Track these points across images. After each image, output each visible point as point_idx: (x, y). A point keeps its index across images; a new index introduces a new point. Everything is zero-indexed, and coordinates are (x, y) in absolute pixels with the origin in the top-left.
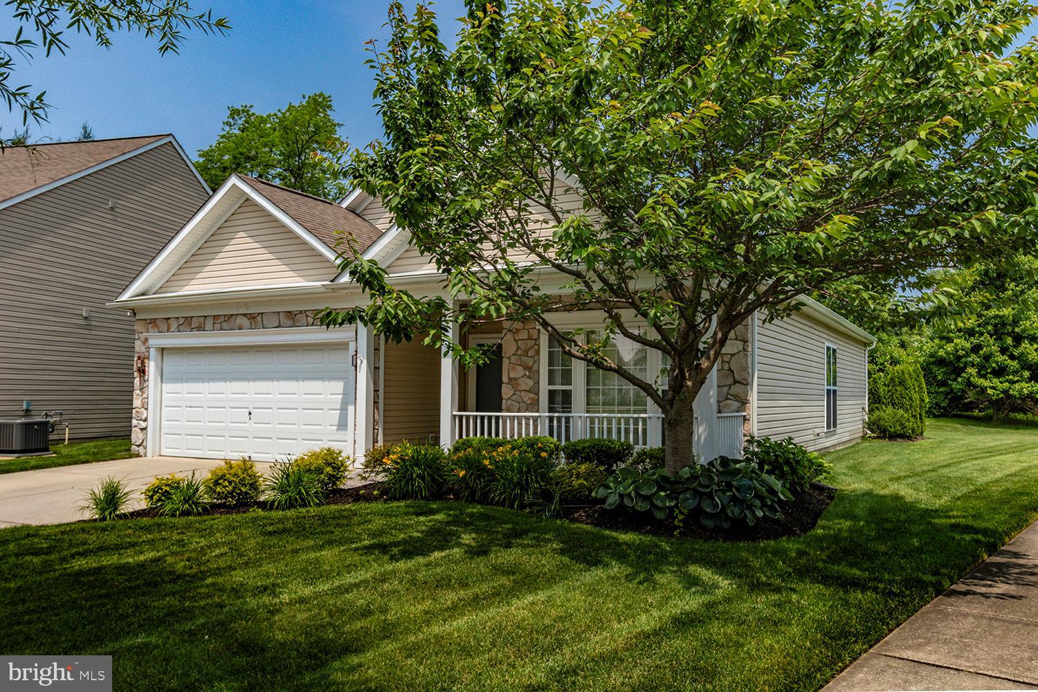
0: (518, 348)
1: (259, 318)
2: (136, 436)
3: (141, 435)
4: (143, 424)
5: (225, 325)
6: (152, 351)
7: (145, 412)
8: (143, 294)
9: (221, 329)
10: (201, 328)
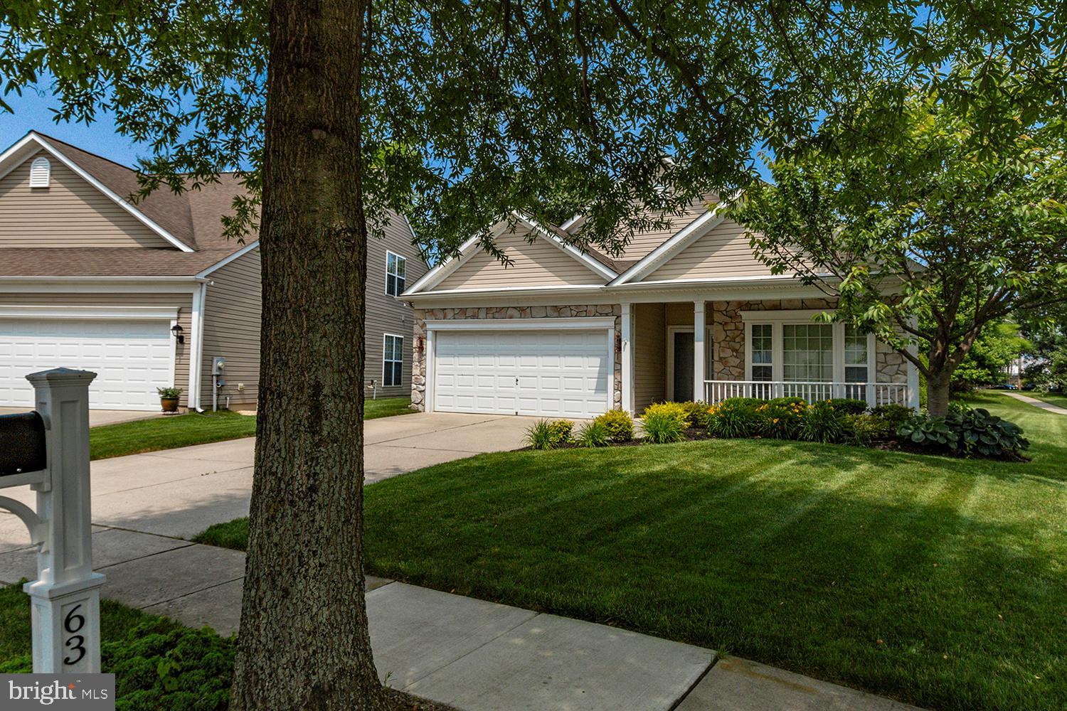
0: (727, 336)
1: (528, 310)
2: (415, 396)
3: (420, 396)
4: (422, 388)
5: (497, 315)
6: (430, 334)
7: (423, 378)
8: (421, 291)
9: (494, 318)
10: (474, 317)
